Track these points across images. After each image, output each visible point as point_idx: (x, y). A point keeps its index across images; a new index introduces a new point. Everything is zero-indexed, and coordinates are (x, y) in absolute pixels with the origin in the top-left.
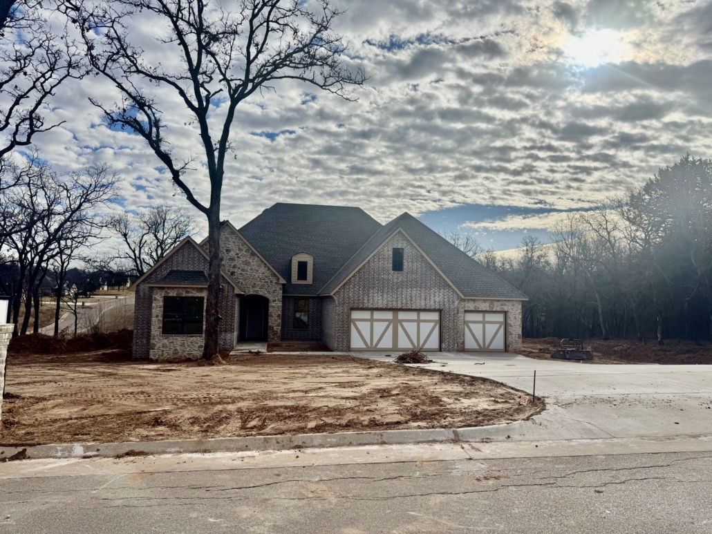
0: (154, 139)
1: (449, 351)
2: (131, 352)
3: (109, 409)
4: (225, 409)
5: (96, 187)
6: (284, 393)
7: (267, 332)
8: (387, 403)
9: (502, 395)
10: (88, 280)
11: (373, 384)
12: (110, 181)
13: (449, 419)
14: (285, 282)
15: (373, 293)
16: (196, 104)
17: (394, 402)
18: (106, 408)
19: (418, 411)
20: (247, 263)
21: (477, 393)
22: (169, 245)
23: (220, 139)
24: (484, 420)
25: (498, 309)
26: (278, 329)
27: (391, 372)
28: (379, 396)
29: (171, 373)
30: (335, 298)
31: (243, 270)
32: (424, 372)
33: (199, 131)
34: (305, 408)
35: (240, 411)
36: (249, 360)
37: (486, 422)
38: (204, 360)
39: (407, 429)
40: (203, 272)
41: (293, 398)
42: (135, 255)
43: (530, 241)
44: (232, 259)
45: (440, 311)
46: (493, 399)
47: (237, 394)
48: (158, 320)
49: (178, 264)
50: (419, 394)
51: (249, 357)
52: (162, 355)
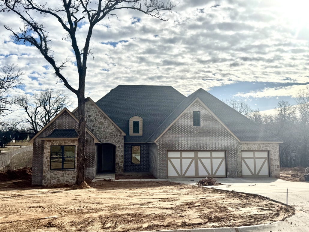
0: (44, 49)
1: (232, 177)
2: (31, 181)
3: (20, 217)
4: (91, 216)
5: (8, 79)
6: (127, 205)
7: (115, 167)
8: (193, 211)
9: (266, 205)
10: (3, 136)
11: (183, 199)
12: (16, 75)
13: (232, 221)
14: (125, 135)
15: (182, 141)
16: (68, 26)
17: (197, 210)
18: (19, 216)
19: (213, 216)
20: (101, 123)
21: (250, 204)
22: (53, 114)
23: (84, 48)
24: (255, 221)
25: (264, 149)
26: (121, 165)
27: (194, 191)
28: (187, 207)
29: (56, 194)
30: (157, 144)
31: (99, 128)
32: (216, 191)
33: (71, 43)
34: (140, 215)
35: (100, 217)
36: (104, 185)
37: (256, 223)
38: (76, 185)
39: (206, 228)
40: (74, 130)
41: (133, 209)
42: (32, 120)
43: (283, 104)
44: (92, 121)
45: (225, 151)
46: (261, 208)
47: (98, 206)
48: (48, 161)
49: (59, 125)
50: (213, 205)
51: (104, 183)
52: (50, 183)
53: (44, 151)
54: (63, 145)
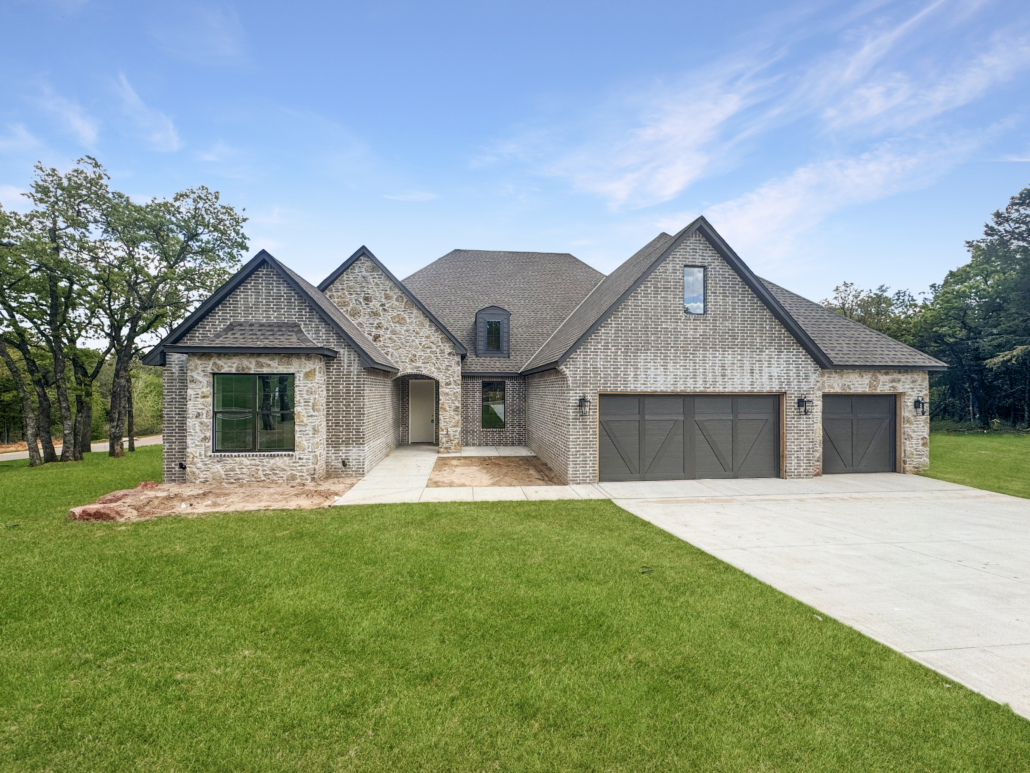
14: (465, 351)
15: (646, 362)
20: (400, 320)
25: (887, 389)
26: (455, 431)
30: (567, 372)
31: (393, 332)
40: (298, 325)
44: (375, 314)
48: (203, 423)
49: (247, 308)
53: (190, 392)
54: (252, 372)
